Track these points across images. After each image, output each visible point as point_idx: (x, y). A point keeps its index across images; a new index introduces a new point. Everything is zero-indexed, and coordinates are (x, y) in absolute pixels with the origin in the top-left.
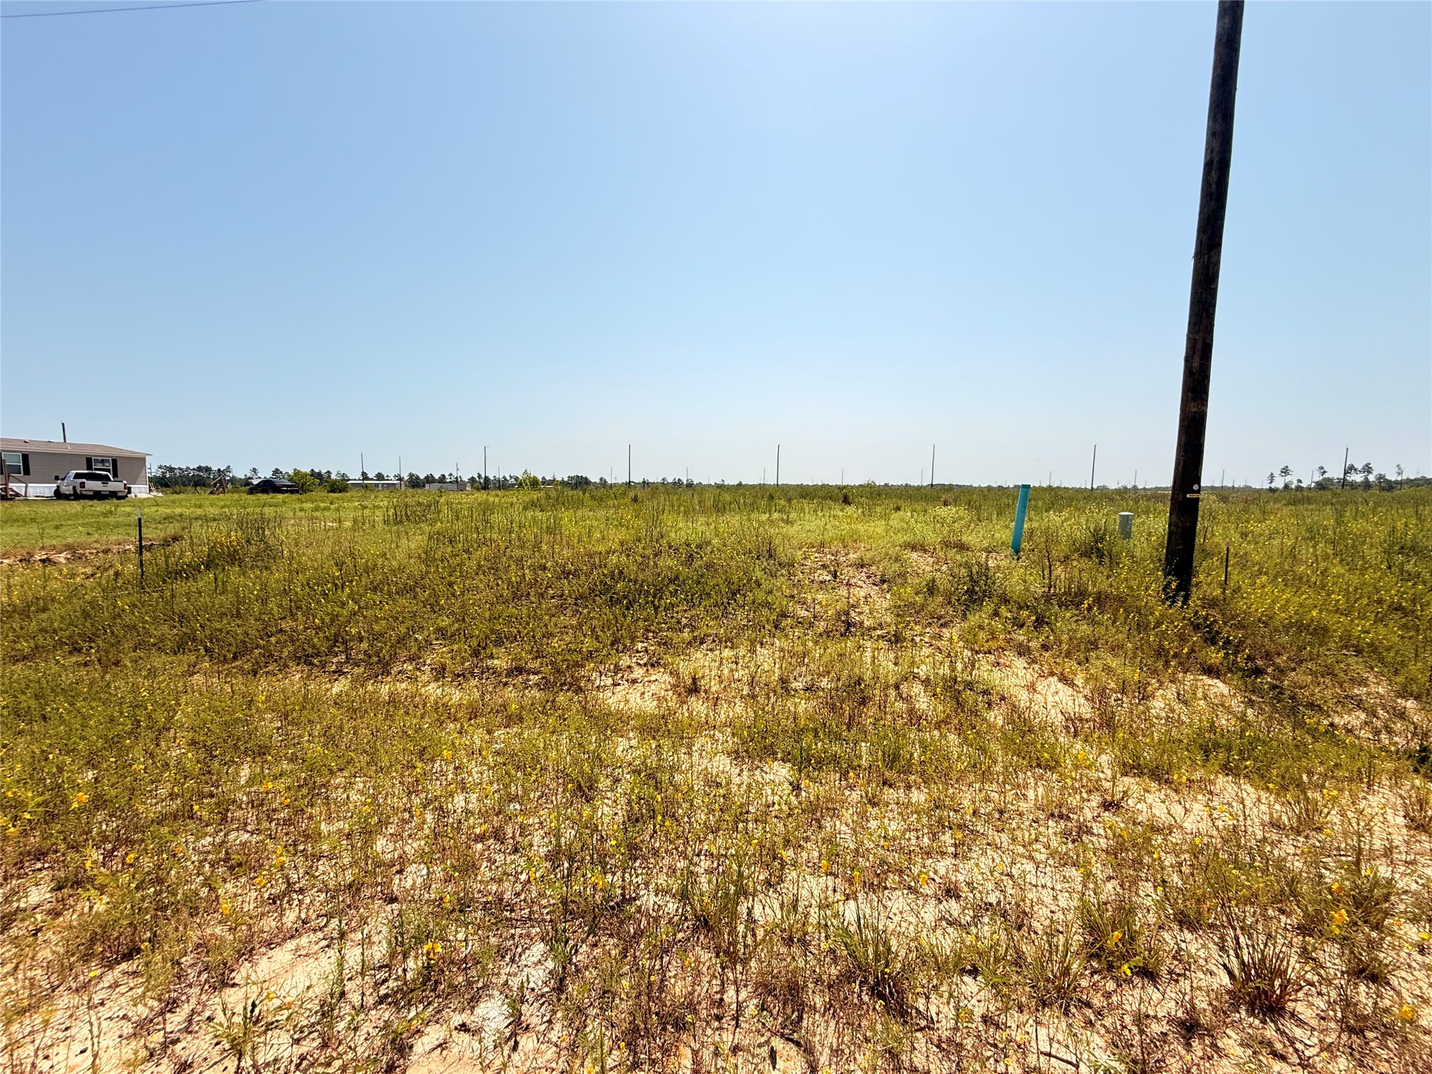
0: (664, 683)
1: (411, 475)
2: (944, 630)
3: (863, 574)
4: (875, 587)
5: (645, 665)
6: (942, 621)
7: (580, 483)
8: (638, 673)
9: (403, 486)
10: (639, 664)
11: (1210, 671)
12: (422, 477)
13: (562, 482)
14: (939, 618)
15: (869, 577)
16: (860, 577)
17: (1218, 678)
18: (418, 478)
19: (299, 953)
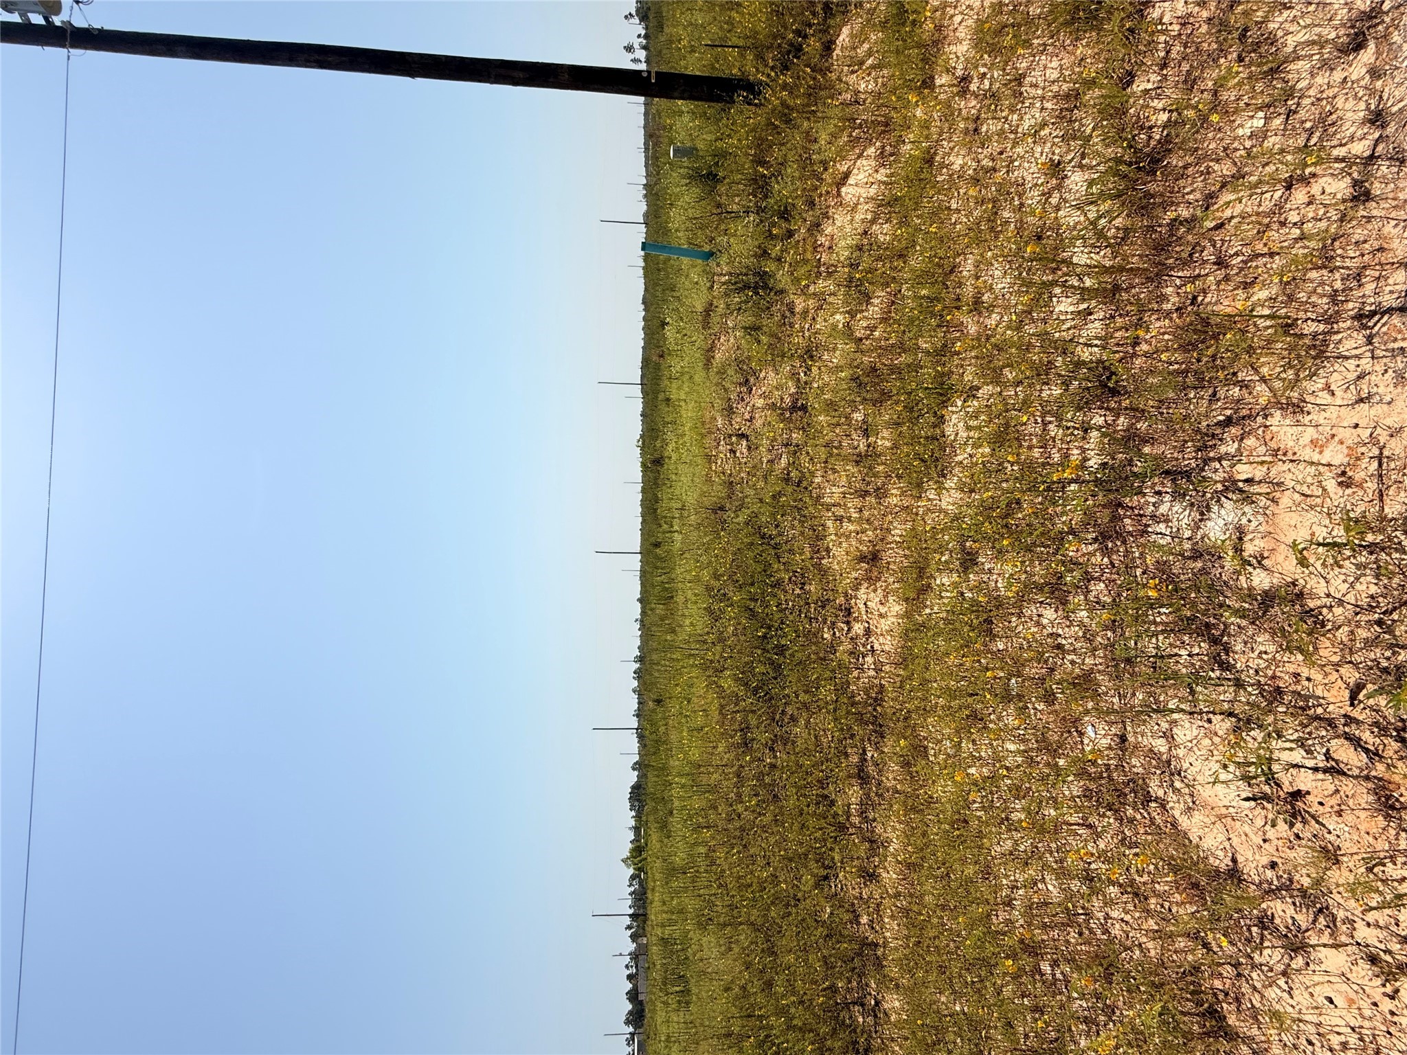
0: (868, 594)
1: (627, 1022)
2: (797, 310)
3: (739, 406)
4: (753, 392)
5: (848, 623)
6: (788, 314)
7: (638, 795)
8: (858, 628)
9: (641, 1030)
10: (849, 630)
11: (828, 47)
12: (630, 1007)
13: (638, 817)
14: (784, 317)
15: (743, 400)
16: (743, 411)
17: (835, 43)
18: (630, 1013)
19: (1191, 804)
